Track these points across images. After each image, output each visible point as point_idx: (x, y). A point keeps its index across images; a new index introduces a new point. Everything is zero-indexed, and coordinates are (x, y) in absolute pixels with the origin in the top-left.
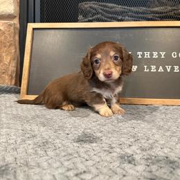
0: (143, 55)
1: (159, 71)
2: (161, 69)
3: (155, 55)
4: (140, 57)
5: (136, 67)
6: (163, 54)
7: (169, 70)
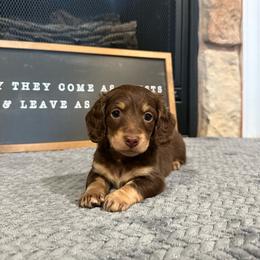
0: (20, 87)
1: (41, 107)
2: (43, 105)
3: (37, 87)
4: (16, 89)
5: (10, 102)
6: (47, 85)
7: (54, 107)
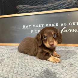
3: (40, 26)
4: (34, 27)
